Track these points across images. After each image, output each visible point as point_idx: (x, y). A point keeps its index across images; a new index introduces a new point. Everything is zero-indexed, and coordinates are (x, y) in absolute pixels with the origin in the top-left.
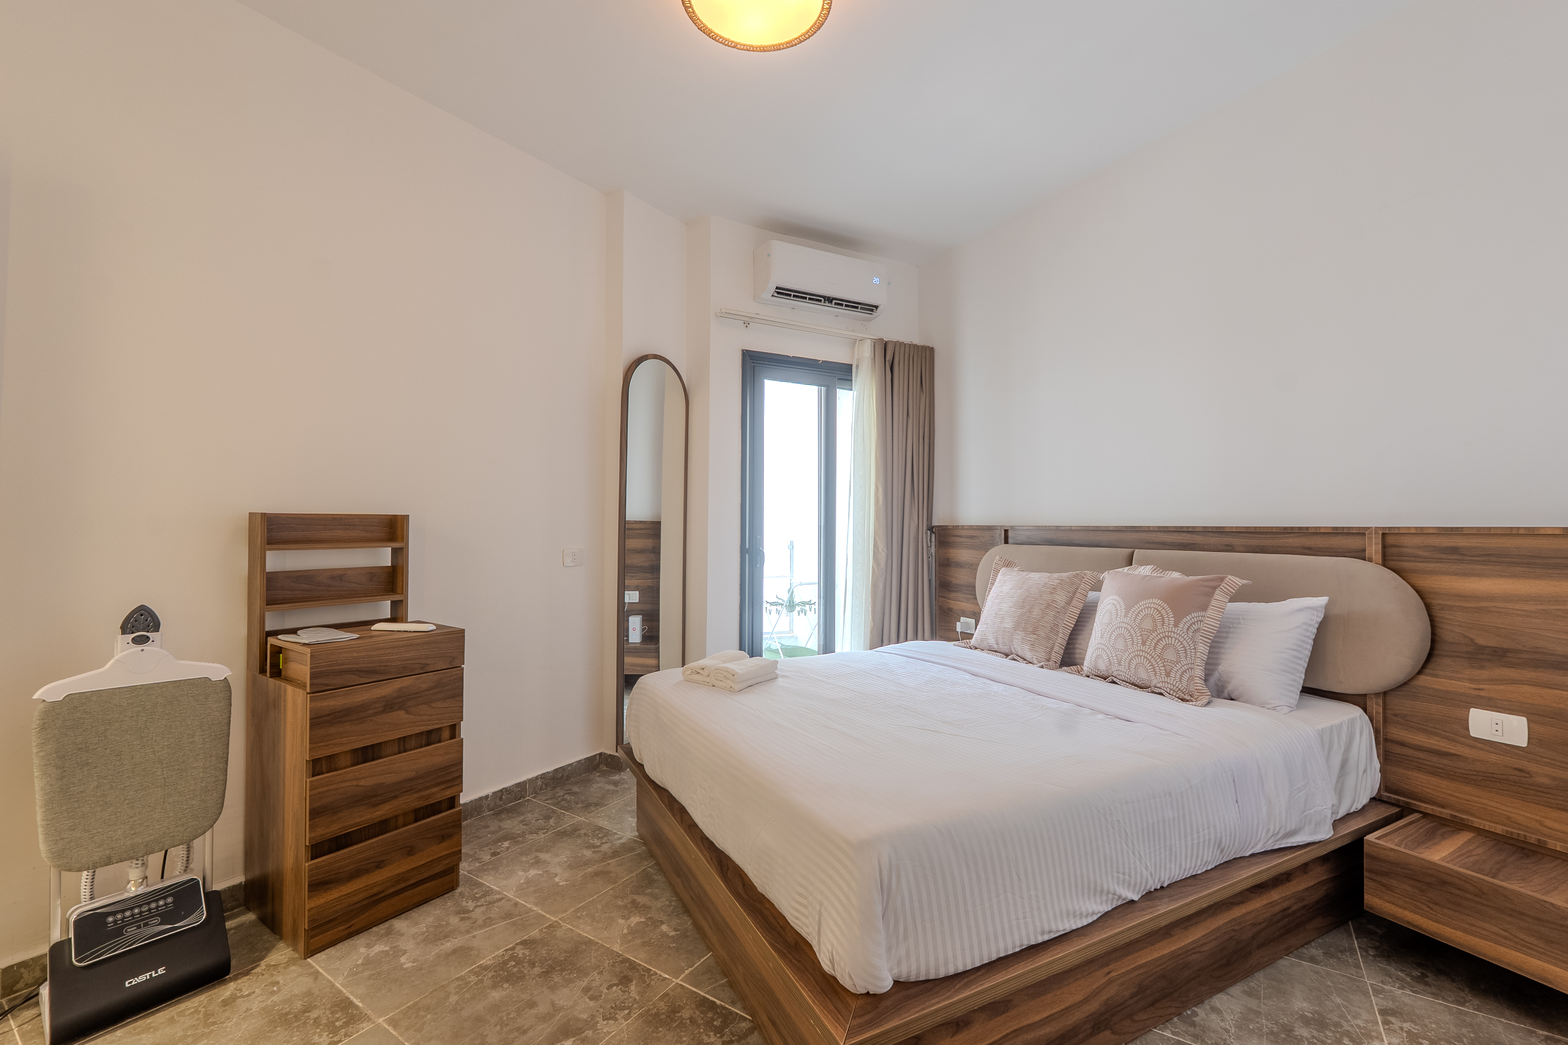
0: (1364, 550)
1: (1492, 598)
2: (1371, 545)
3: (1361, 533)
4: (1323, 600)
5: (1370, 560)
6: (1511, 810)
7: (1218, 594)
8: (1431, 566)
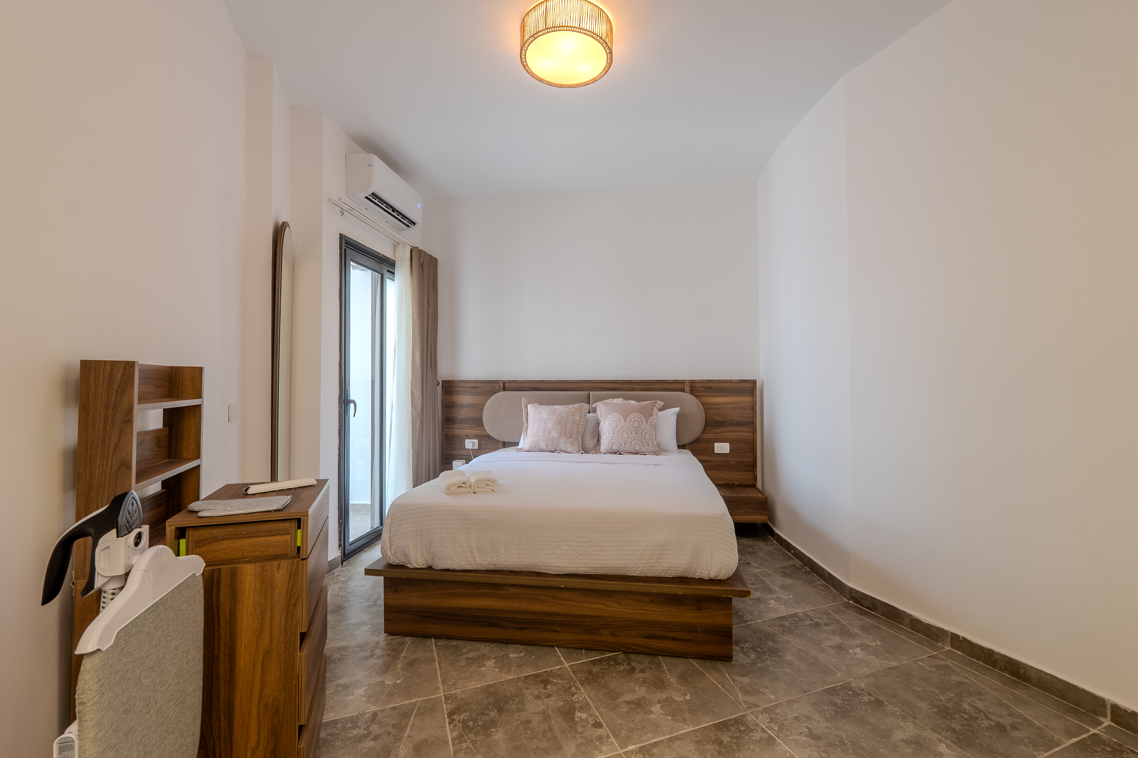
0: (684, 389)
1: (720, 404)
2: (686, 387)
3: (682, 382)
4: (677, 409)
5: (686, 392)
6: (725, 475)
7: (655, 410)
8: (704, 394)
